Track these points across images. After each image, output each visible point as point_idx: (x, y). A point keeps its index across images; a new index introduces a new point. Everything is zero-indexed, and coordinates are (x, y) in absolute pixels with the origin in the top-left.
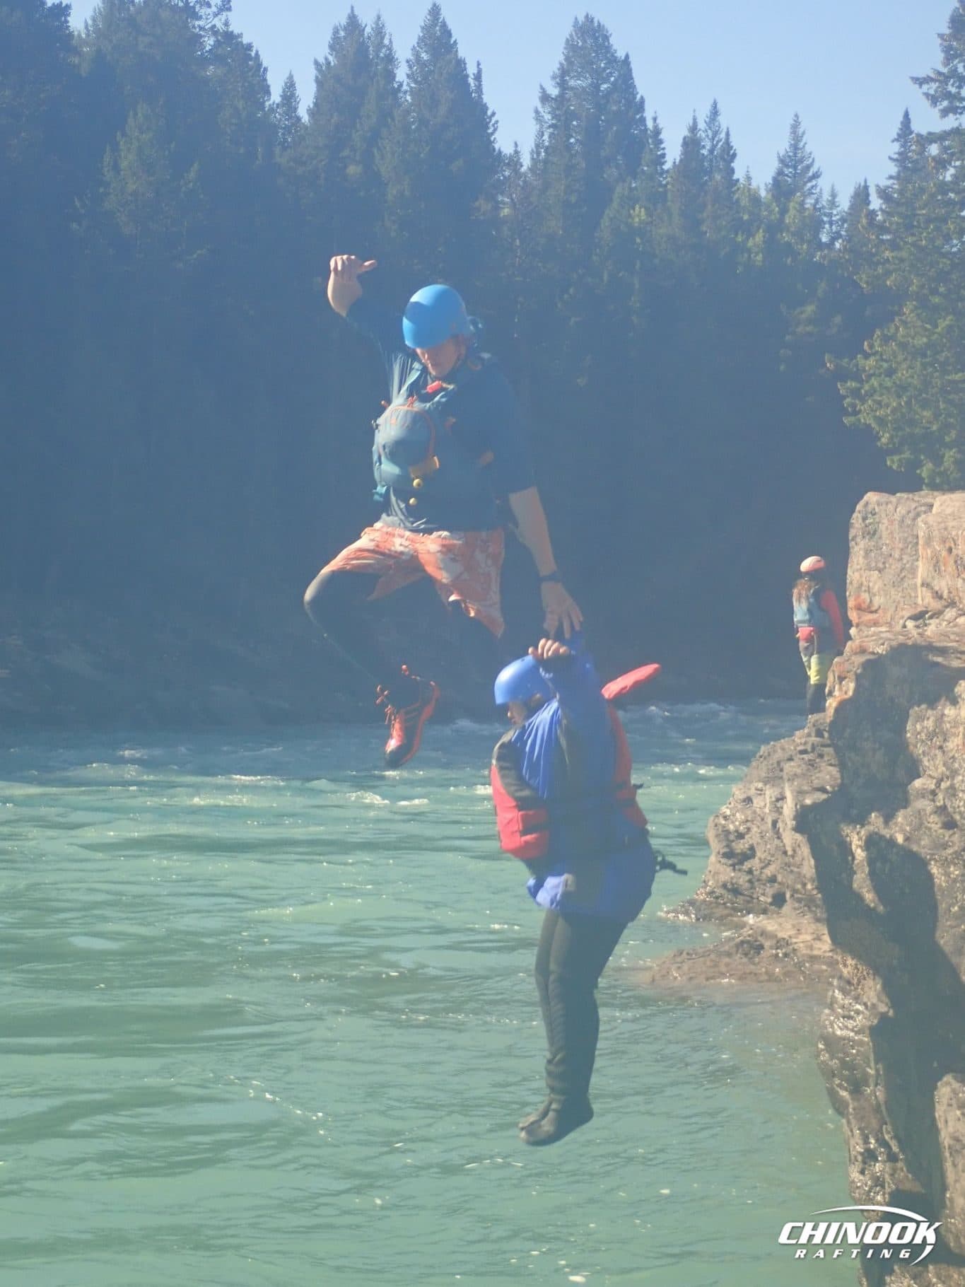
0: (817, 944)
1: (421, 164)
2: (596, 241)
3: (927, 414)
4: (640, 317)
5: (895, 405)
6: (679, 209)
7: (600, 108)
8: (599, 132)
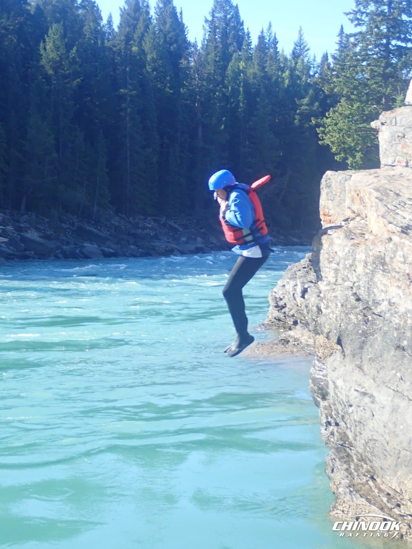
0: (309, 340)
1: (160, 46)
2: (226, 75)
3: (350, 139)
4: (243, 103)
5: (338, 136)
6: (258, 63)
7: (227, 25)
8: (227, 34)
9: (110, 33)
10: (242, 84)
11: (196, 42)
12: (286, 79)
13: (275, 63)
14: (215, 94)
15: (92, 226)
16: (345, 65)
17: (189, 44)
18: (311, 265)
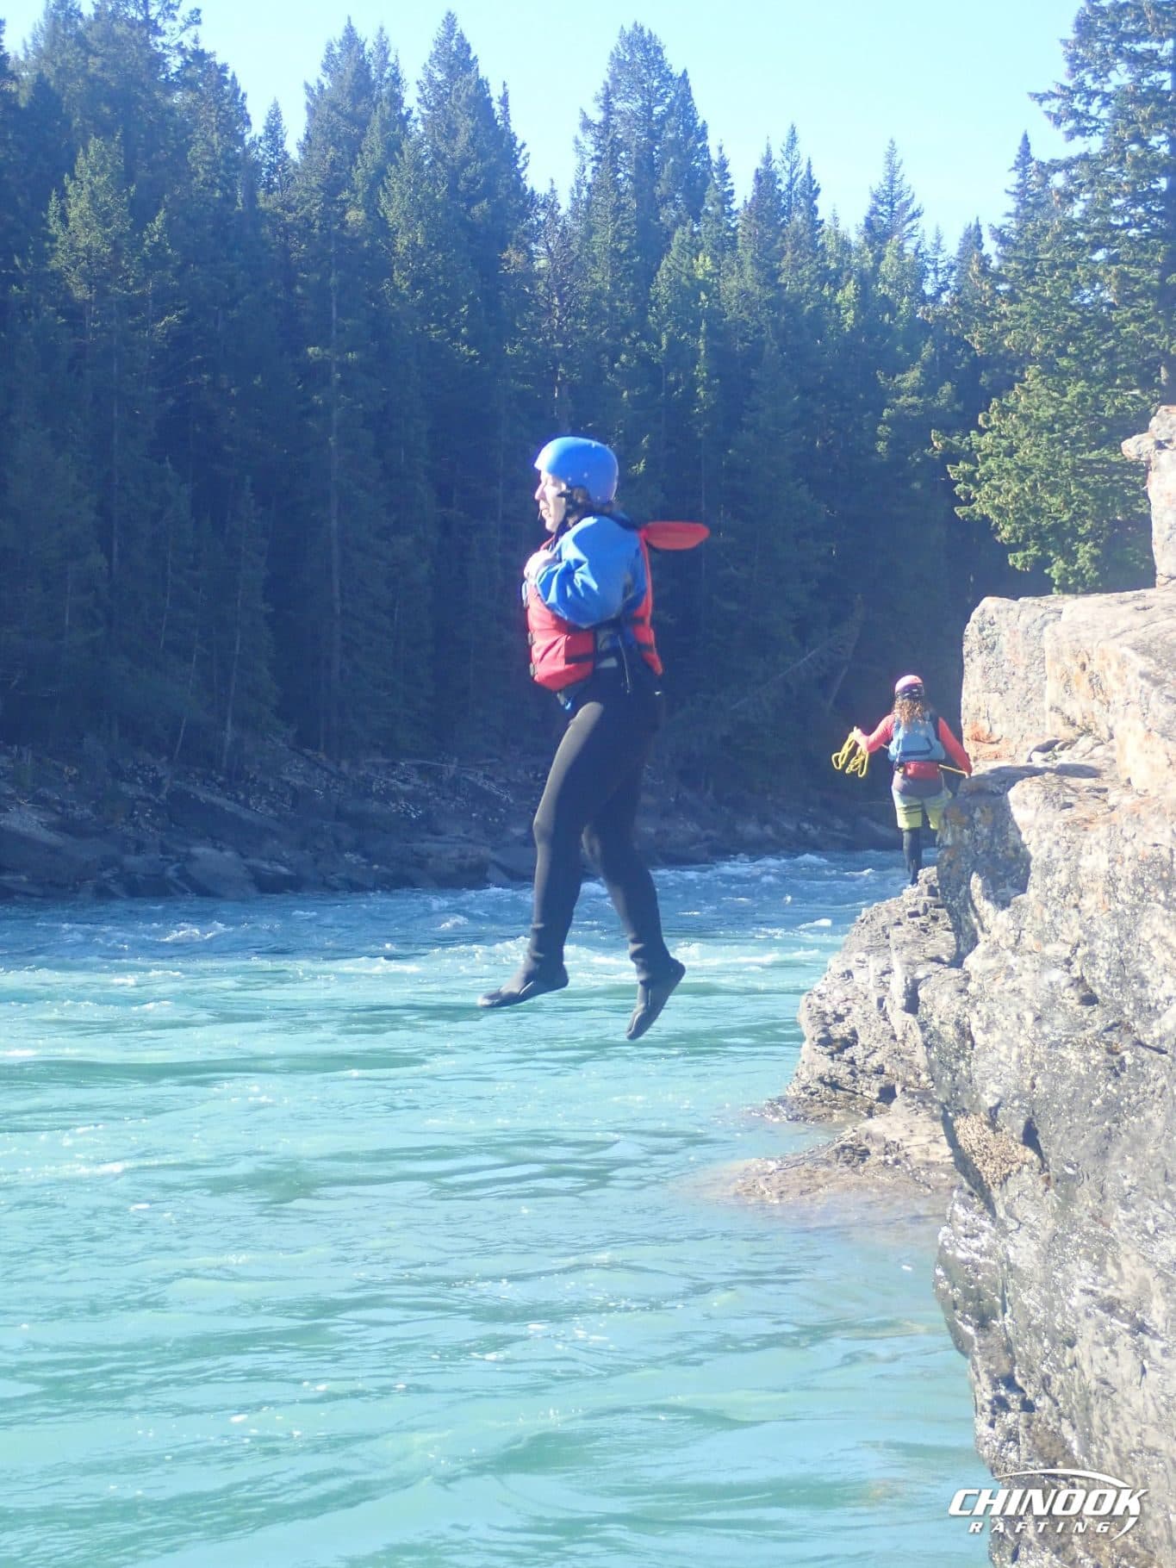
0: (934, 1148)
1: (436, 206)
2: (653, 297)
3: (1056, 501)
4: (708, 388)
5: (1016, 490)
6: (752, 257)
7: (654, 136)
8: (652, 165)
9: (273, 168)
10: (703, 328)
11: (553, 191)
12: (847, 310)
13: (809, 257)
14: (615, 359)
15: (218, 790)
16: (1038, 260)
17: (532, 198)
18: (936, 907)
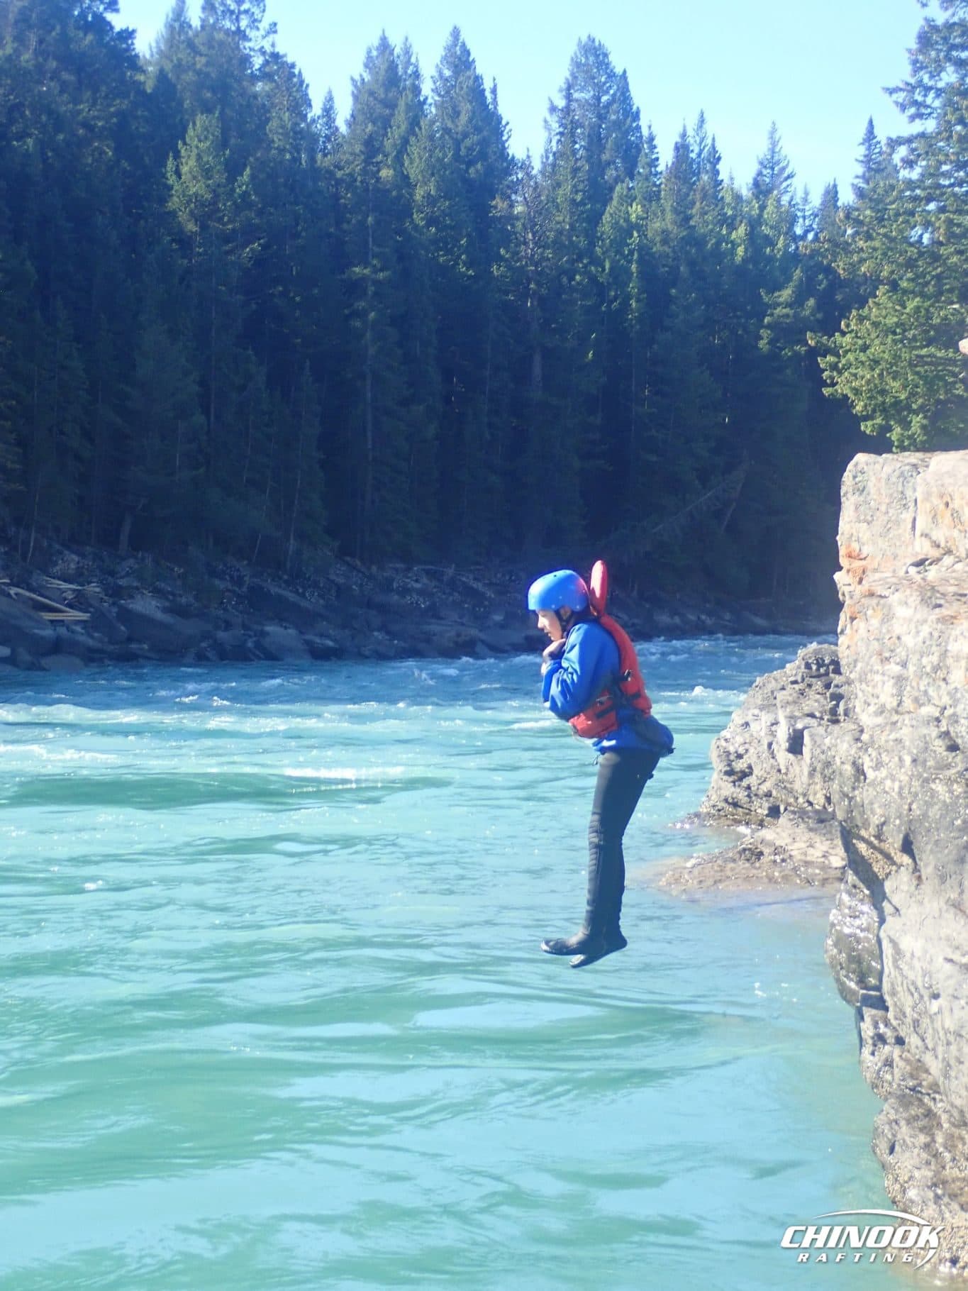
0: (811, 851)
1: (445, 167)
2: (599, 234)
3: (897, 385)
4: (638, 301)
5: (868, 376)
6: (672, 206)
7: (601, 118)
8: (600, 139)
9: (328, 138)
10: (636, 256)
11: (528, 157)
12: (740, 245)
13: (712, 206)
14: (572, 279)
15: (283, 585)
16: (887, 209)
17: (513, 162)
18: (811, 677)
